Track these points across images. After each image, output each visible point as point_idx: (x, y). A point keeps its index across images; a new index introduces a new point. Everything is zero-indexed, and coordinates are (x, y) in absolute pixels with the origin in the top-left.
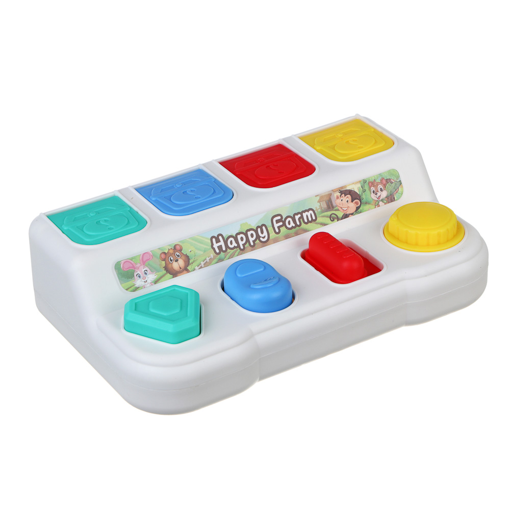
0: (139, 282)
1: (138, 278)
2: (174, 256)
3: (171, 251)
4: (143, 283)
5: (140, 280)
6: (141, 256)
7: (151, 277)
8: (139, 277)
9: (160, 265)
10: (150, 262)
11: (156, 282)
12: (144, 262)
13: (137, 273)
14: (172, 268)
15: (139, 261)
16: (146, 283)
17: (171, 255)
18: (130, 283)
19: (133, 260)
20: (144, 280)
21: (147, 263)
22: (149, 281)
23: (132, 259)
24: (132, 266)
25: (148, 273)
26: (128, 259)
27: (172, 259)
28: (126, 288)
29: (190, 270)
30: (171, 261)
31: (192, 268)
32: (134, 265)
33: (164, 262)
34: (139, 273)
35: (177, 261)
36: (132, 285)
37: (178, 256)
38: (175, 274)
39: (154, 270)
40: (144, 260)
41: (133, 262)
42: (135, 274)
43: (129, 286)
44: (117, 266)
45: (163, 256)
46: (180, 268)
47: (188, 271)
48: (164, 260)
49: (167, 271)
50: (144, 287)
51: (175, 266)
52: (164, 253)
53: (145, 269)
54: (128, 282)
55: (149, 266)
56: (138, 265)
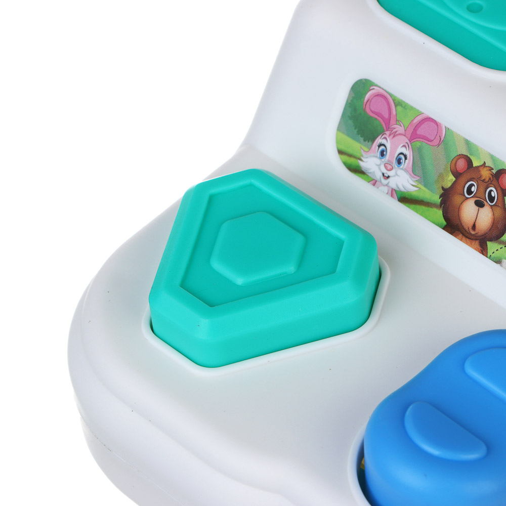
0: (371, 163)
1: (379, 154)
2: (482, 189)
3: (485, 174)
4: (378, 175)
5: (378, 161)
6: (419, 118)
7: (403, 180)
8: (382, 154)
9: (441, 177)
10: (427, 149)
11: (405, 199)
12: (414, 135)
13: (384, 141)
14: (459, 209)
15: (406, 123)
16: (384, 182)
17: (479, 179)
18: (355, 146)
19: (399, 108)
20: (385, 171)
21: (418, 144)
22: (393, 182)
23: (399, 103)
24: (387, 116)
25: (407, 164)
26: (391, 95)
27: (473, 189)
28: (343, 148)
29: (490, 253)
30: (470, 192)
31: (497, 254)
32: (392, 122)
33: (451, 178)
34: (388, 145)
35: (480, 204)
36: (355, 153)
37: (491, 199)
38: (453, 226)
39: (419, 171)
40: (420, 131)
41: (394, 112)
42: (379, 140)
43: (350, 151)
44: (361, 87)
45: (461, 164)
46: (474, 227)
47: (483, 250)
48: (457, 174)
49: (442, 203)
50: (374, 182)
51: (469, 211)
52: (469, 162)
53: (404, 150)
54: (353, 138)
55: (418, 153)
56: (400, 129)
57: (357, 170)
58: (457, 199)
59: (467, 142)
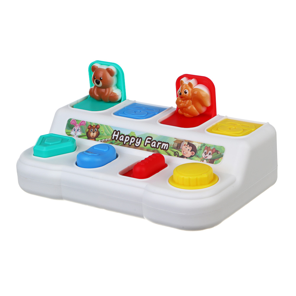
0: (73, 133)
2: (94, 129)
3: (94, 127)
5: (74, 132)
6: (81, 122)
7: (79, 133)
8: (75, 130)
9: (86, 130)
10: (83, 126)
11: (79, 137)
12: (80, 125)
15: (79, 123)
16: (75, 135)
18: (69, 131)
20: (75, 133)
22: (77, 135)
23: (77, 120)
25: (79, 131)
28: (66, 132)
30: (92, 131)
31: (98, 140)
34: (76, 128)
35: (94, 132)
37: (96, 130)
38: (89, 138)
39: (82, 131)
41: (76, 122)
42: (74, 128)
43: (68, 132)
44: (69, 120)
45: (90, 127)
46: (93, 137)
47: (95, 140)
48: (89, 129)
49: (87, 135)
50: (73, 136)
51: (92, 134)
53: (79, 128)
54: (69, 130)
55: (81, 128)
56: (77, 125)
57: (70, 135)
58: (89, 133)
59: (90, 122)
